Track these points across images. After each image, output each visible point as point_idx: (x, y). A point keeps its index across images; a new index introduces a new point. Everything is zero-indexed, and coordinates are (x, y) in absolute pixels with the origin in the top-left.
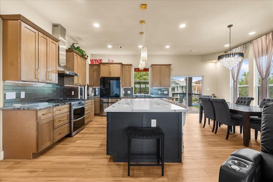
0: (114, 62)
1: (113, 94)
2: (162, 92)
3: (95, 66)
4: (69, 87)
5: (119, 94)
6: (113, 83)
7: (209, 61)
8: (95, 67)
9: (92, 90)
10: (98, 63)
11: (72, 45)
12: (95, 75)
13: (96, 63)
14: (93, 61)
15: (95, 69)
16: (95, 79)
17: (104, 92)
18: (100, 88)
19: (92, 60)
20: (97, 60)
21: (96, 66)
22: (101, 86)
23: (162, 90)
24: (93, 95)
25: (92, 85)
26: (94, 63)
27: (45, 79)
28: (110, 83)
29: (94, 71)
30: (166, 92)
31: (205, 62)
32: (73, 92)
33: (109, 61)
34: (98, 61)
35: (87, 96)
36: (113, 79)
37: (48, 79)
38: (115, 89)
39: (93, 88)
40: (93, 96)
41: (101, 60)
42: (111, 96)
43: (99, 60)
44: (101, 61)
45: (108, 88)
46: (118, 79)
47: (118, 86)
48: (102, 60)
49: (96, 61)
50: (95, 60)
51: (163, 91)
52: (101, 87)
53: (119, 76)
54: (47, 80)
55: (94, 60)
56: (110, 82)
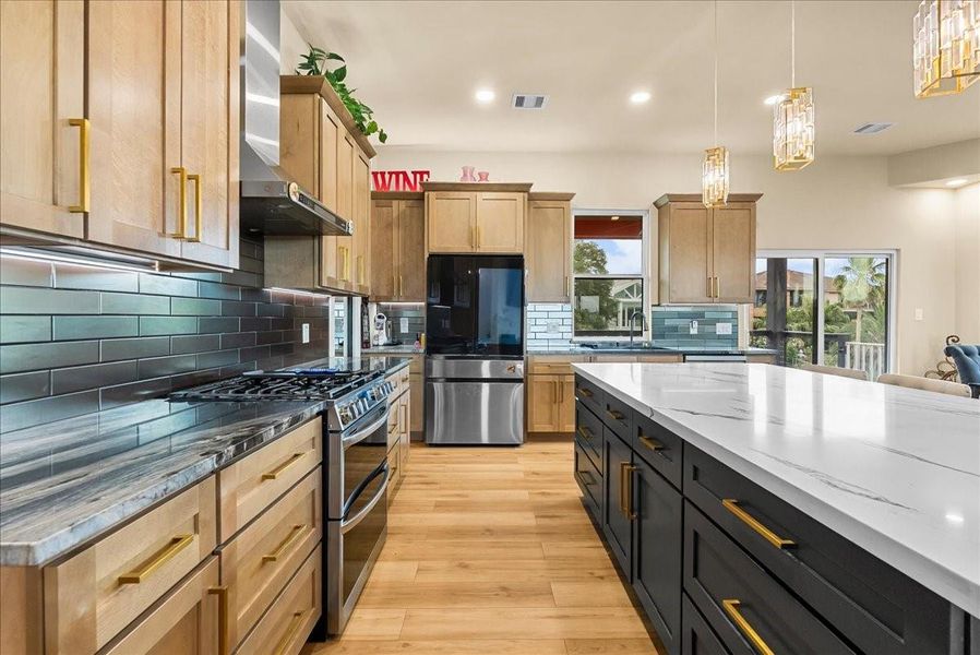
0: (492, 180)
1: (489, 336)
2: (708, 329)
3: (395, 203)
4: (290, 300)
5: (518, 336)
6: (493, 281)
7: (929, 184)
8: (398, 207)
9: (379, 317)
10: (408, 189)
11: (306, 61)
12: (395, 244)
13: (401, 189)
14: (387, 176)
15: (395, 215)
16: (395, 263)
17: (447, 324)
18: (429, 305)
19: (383, 174)
20: (405, 174)
21: (403, 204)
22: (429, 295)
23: (707, 315)
24: (383, 339)
25: (383, 293)
26: (393, 188)
27: (147, 226)
28: (474, 282)
29: (389, 226)
30: (723, 329)
31: (903, 189)
32: (306, 328)
33: (465, 175)
34: (411, 177)
35: (362, 347)
36: (490, 260)
37: (171, 230)
38: (501, 314)
39: (380, 309)
40: (384, 345)
41: (422, 173)
42: (481, 346)
43: (414, 173)
44: (425, 176)
45: (467, 305)
46: (514, 263)
47: (517, 299)
48: (428, 173)
49: (401, 176)
50: (397, 174)
51: (714, 322)
52: (432, 300)
53: (518, 251)
54: (163, 234)
55: (391, 173)
56: (477, 276)
